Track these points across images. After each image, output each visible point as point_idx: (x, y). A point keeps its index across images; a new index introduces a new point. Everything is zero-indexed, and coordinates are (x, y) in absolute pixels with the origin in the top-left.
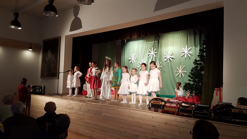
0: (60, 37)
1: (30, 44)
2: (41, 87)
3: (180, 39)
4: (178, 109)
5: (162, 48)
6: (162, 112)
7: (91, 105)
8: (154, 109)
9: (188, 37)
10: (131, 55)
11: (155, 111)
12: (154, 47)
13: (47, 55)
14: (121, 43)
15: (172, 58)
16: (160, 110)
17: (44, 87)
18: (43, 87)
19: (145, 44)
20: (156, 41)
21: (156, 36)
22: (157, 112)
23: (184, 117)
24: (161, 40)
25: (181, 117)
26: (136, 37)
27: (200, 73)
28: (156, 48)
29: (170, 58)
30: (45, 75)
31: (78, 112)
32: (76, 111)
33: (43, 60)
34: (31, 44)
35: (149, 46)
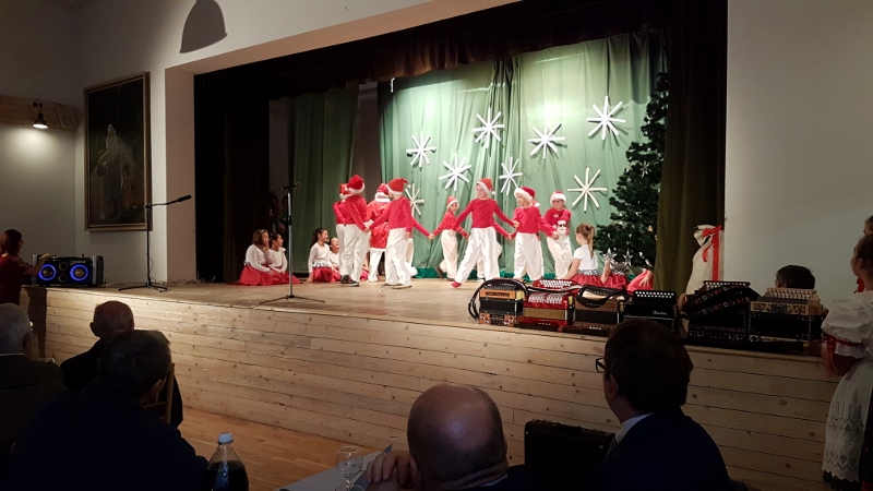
0: (148, 75)
1: (35, 105)
2: (89, 262)
3: (582, 76)
4: (571, 311)
5: (524, 108)
6: (515, 326)
7: (270, 314)
8: (488, 315)
9: (612, 65)
10: (413, 137)
11: (493, 323)
12: (492, 104)
13: (105, 144)
14: (376, 95)
15: (559, 145)
16: (509, 319)
17: (100, 259)
18: (94, 259)
19: (463, 97)
20: (499, 85)
21: (501, 63)
22: (502, 324)
23: (588, 337)
24: (519, 78)
25: (579, 336)
26: (428, 68)
27: (649, 189)
28: (501, 109)
29: (551, 145)
30: (102, 217)
31: (225, 341)
32: (219, 340)
33: (92, 164)
34: (41, 105)
35: (477, 101)
